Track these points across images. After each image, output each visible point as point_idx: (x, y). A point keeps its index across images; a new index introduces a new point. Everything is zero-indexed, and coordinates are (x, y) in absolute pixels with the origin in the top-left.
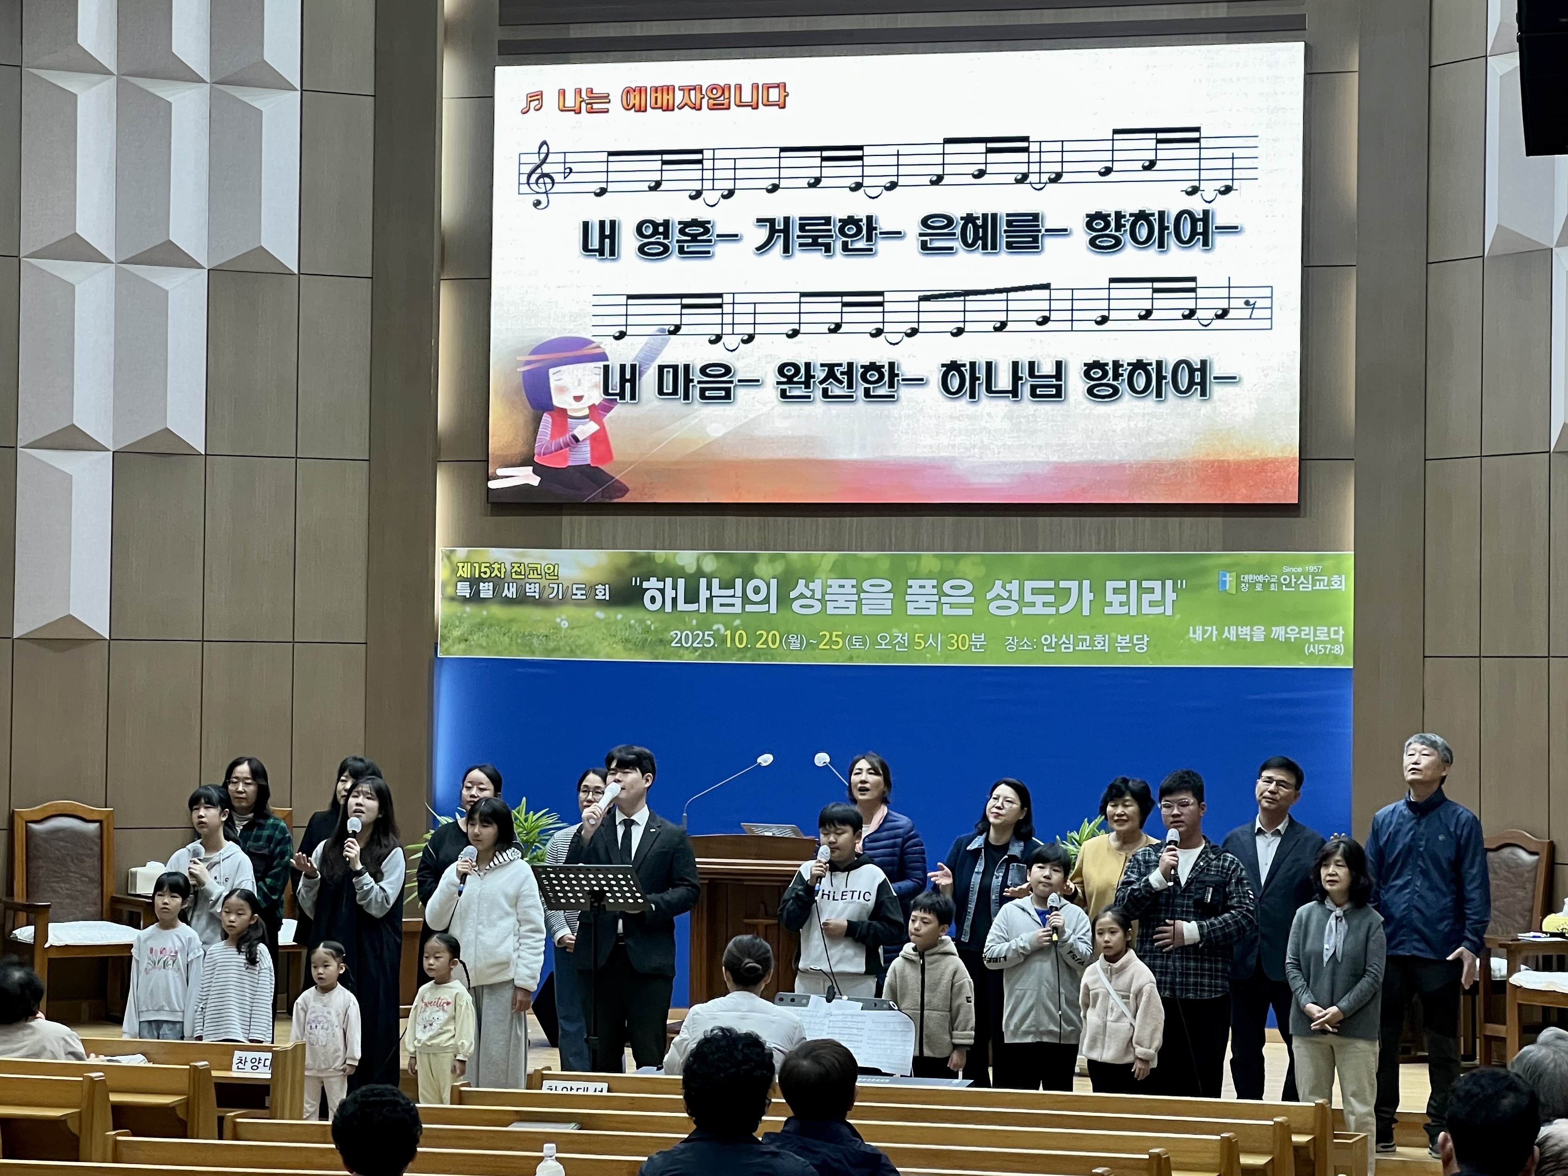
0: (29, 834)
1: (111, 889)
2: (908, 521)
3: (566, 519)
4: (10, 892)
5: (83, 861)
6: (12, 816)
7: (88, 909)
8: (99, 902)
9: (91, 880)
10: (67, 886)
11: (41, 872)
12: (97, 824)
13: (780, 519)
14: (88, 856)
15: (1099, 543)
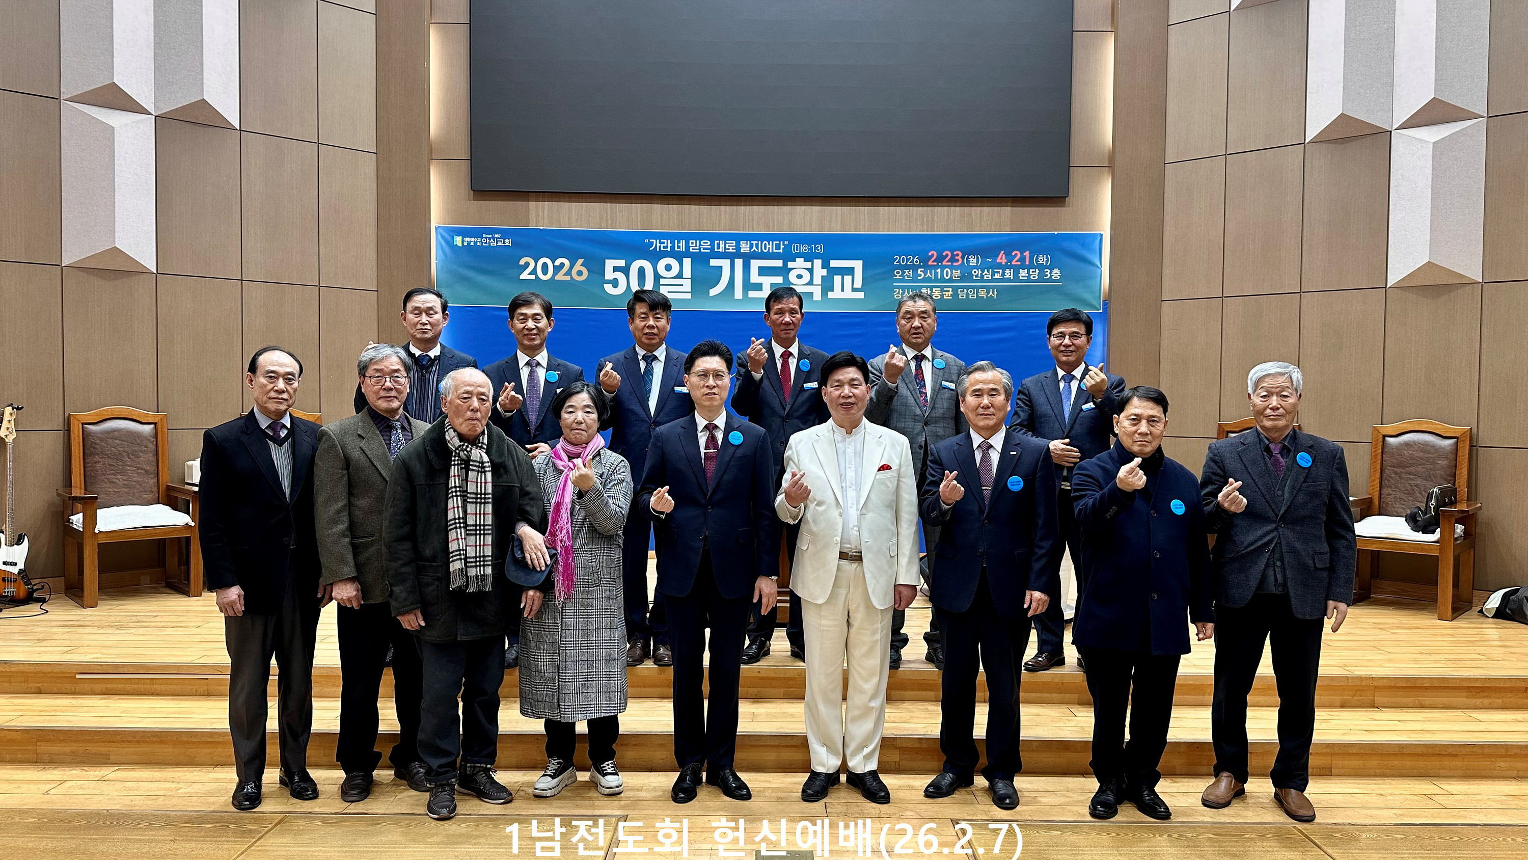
0: (85, 435)
1: (166, 479)
2: (786, 209)
3: (532, 204)
4: (68, 483)
5: (139, 457)
6: (68, 422)
7: (146, 496)
8: (155, 489)
9: (146, 471)
10: (124, 478)
11: (98, 466)
12: (152, 426)
13: (693, 207)
14: (141, 451)
15: (923, 225)
